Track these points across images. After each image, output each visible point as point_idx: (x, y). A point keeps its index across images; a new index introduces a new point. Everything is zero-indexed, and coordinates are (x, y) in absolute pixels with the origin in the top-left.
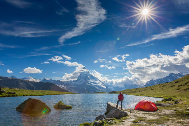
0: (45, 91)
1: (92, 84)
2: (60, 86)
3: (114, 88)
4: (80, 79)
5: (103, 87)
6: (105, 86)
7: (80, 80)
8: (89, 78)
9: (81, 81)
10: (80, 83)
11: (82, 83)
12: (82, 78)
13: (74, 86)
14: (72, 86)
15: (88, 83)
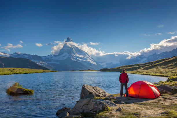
0: (13, 68)
1: (79, 59)
2: (37, 62)
3: (106, 64)
4: (63, 53)
5: (92, 63)
6: (95, 61)
7: (63, 55)
8: (75, 52)
9: (65, 56)
10: (63, 58)
11: (65, 58)
12: (66, 52)
13: (55, 62)
14: (53, 62)
15: (74, 58)
